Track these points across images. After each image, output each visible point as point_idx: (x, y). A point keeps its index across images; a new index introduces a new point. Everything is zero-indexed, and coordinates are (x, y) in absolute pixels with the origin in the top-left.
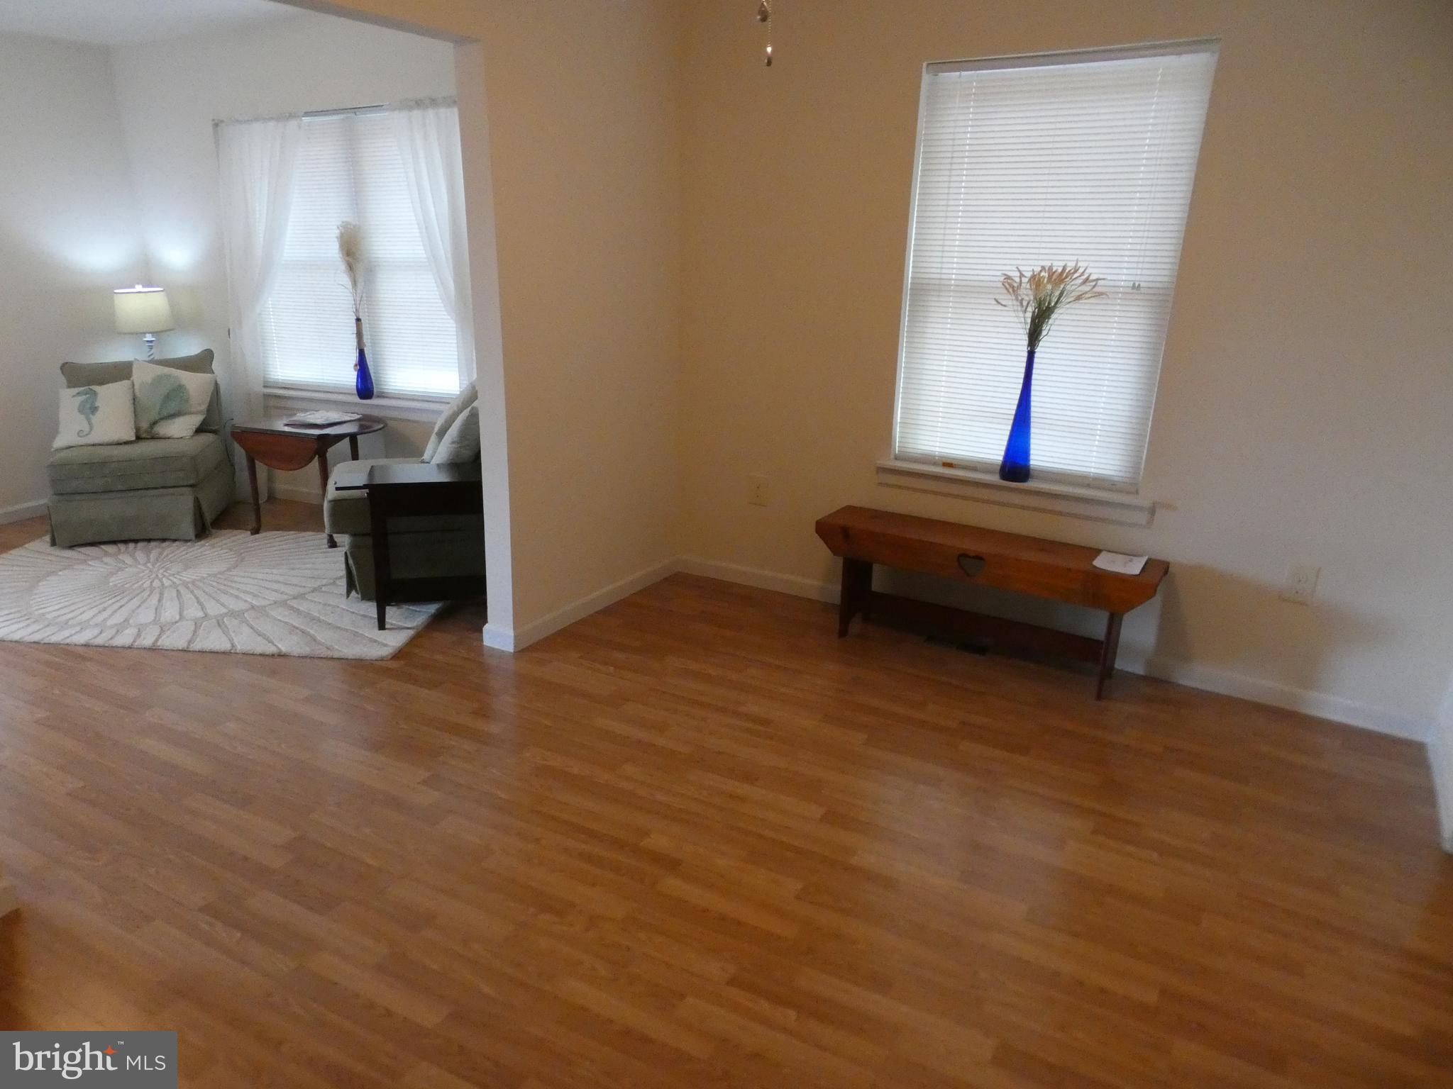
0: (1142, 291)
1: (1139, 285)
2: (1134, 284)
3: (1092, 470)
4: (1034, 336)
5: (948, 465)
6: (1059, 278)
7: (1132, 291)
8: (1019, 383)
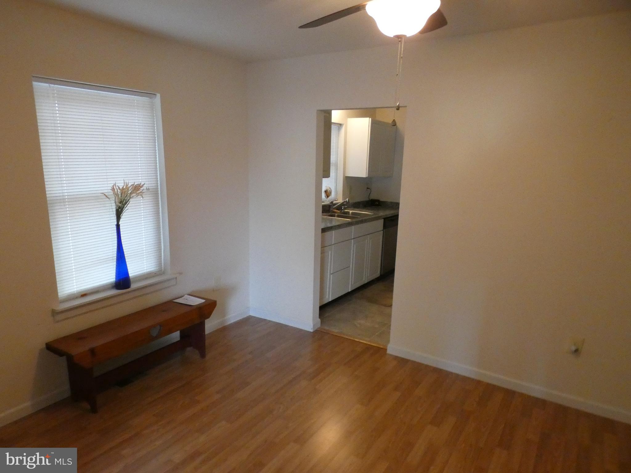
0: (151, 190)
1: (149, 188)
2: (147, 188)
3: (145, 271)
4: (118, 217)
5: (84, 295)
6: (124, 191)
7: (146, 191)
8: (115, 246)
